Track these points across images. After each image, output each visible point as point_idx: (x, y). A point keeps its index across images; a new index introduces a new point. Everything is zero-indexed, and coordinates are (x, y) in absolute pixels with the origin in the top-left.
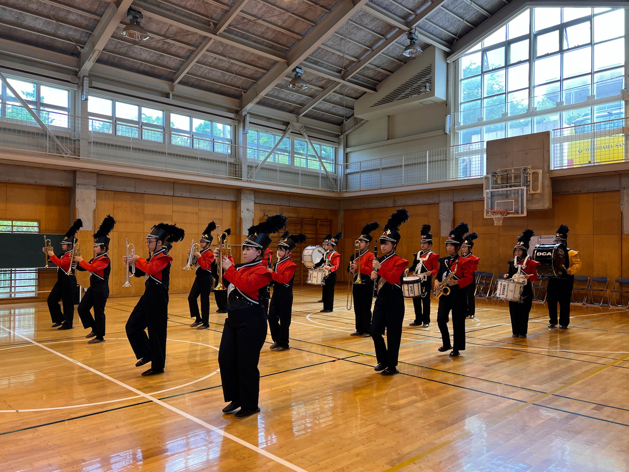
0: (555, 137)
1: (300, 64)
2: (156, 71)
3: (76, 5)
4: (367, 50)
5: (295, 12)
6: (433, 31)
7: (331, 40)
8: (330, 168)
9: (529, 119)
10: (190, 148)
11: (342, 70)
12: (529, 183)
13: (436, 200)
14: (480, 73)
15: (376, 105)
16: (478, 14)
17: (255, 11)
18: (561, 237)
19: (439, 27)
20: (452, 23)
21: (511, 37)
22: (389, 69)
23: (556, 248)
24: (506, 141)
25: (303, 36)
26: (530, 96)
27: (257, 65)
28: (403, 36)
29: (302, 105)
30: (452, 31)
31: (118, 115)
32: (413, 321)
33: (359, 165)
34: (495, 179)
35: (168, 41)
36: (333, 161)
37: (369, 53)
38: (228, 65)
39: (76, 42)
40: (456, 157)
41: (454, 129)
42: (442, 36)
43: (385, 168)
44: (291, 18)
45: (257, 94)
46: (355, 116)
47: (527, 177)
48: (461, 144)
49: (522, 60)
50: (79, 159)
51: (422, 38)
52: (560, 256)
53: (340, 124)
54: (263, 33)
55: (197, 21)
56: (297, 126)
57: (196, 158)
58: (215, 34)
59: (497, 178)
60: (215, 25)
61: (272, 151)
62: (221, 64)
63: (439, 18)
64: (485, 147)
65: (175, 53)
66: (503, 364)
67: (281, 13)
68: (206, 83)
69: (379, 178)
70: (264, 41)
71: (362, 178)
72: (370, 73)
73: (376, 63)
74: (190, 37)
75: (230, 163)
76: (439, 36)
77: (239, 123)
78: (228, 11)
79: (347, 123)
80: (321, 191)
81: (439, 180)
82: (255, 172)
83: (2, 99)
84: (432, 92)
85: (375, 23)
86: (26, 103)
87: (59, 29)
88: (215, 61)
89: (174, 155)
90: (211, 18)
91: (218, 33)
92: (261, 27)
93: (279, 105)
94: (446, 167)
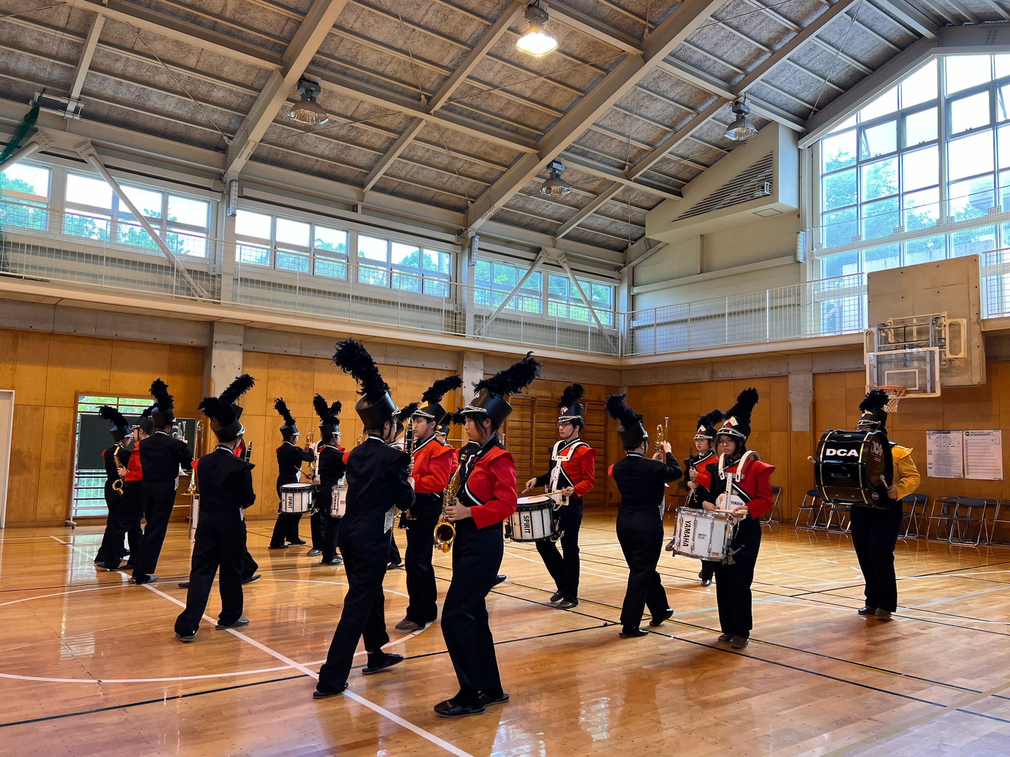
0: (988, 264)
1: (559, 156)
2: (338, 172)
3: (224, 75)
4: (666, 132)
5: (553, 76)
6: (775, 99)
7: (608, 118)
8: (605, 318)
9: (942, 236)
10: (387, 289)
11: (625, 165)
12: (943, 341)
13: (783, 370)
14: (855, 164)
15: (681, 218)
16: (850, 70)
17: (489, 77)
19: (785, 92)
20: (805, 85)
21: (906, 105)
22: (702, 161)
24: (900, 272)
25: (565, 113)
26: (943, 200)
28: (725, 109)
29: (562, 220)
30: (806, 99)
31: (279, 239)
33: (653, 314)
34: (884, 334)
35: (357, 125)
36: (610, 308)
37: (669, 136)
38: (448, 159)
39: (222, 131)
40: (816, 300)
41: (812, 255)
42: (790, 107)
43: (696, 319)
44: (546, 86)
45: (491, 205)
46: (647, 236)
47: (940, 332)
48: (825, 278)
49: (926, 141)
50: (220, 303)
51: (756, 111)
52: (876, 459)
53: (623, 250)
54: (501, 110)
55: (401, 93)
56: (553, 253)
57: (395, 304)
58: (428, 113)
59: (887, 334)
60: (429, 99)
61: (512, 293)
62: (436, 160)
63: (784, 79)
64: (865, 282)
65: (368, 144)
66: (903, 641)
67: (529, 79)
68: (414, 188)
69: (686, 334)
70: (503, 123)
71: (658, 334)
72: (671, 168)
73: (681, 151)
74: (389, 119)
75: (448, 312)
76: (784, 107)
77: (463, 249)
78: (449, 77)
79: (633, 248)
80: (591, 355)
81: (789, 337)
82: (485, 325)
83: (112, 216)
84: (773, 195)
85: (679, 89)
86: (146, 222)
87: (198, 112)
88: (428, 154)
89: (361, 298)
90: (423, 89)
91: (432, 112)
92: (499, 101)
93: (525, 221)
94: (799, 315)
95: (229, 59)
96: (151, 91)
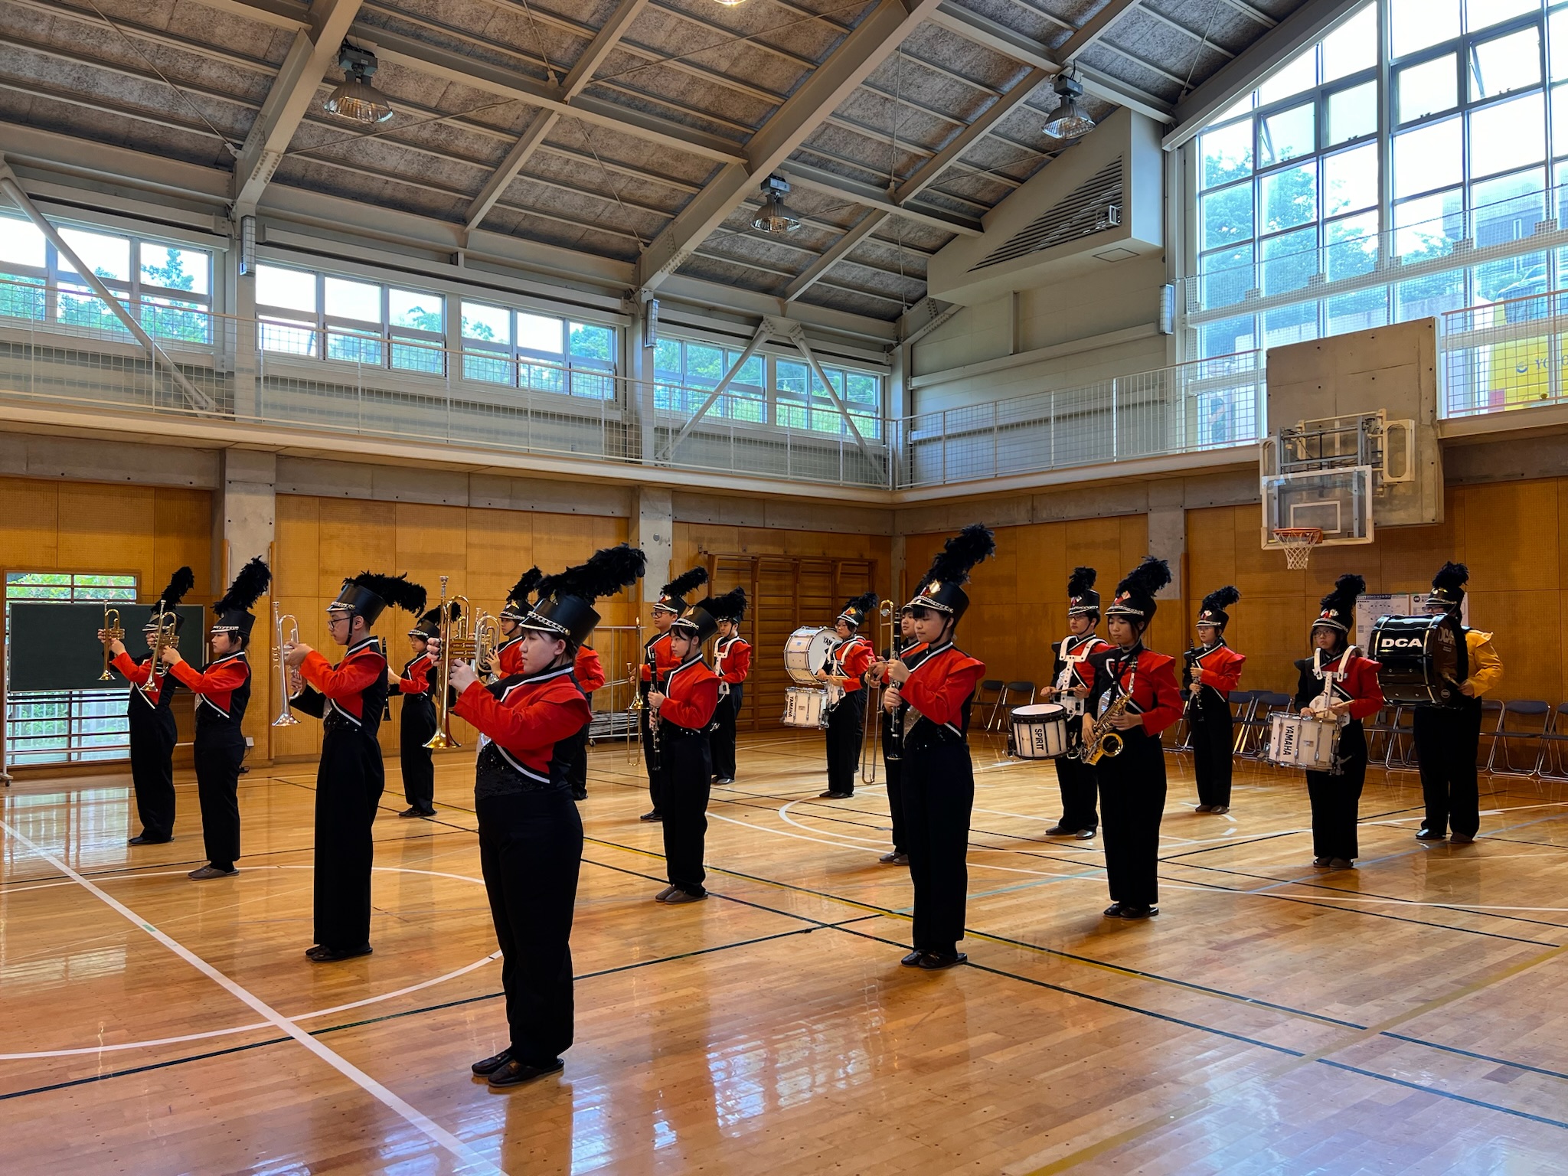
0: (1450, 333)
1: (780, 167)
2: (423, 200)
3: (217, 41)
4: (952, 127)
5: (762, 36)
6: (1123, 70)
7: (857, 105)
8: (868, 428)
9: (1381, 289)
10: (512, 388)
11: (890, 181)
12: (1379, 456)
13: (1140, 505)
14: (1251, 174)
15: (982, 265)
16: (1241, 20)
17: (659, 39)
18: (1445, 596)
19: (1140, 58)
20: (1172, 47)
21: (1330, 77)
22: (1013, 172)
23: (1435, 627)
24: (1318, 346)
25: (785, 97)
26: (1384, 229)
27: (675, 175)
28: (1045, 87)
29: (794, 272)
30: (1174, 69)
31: (330, 311)
32: (1055, 824)
33: (940, 420)
34: (1289, 447)
35: (448, 121)
36: (877, 412)
37: (958, 132)
38: (601, 176)
39: (222, 133)
40: (1191, 394)
41: (1184, 321)
42: (1149, 83)
43: (1007, 427)
44: (752, 53)
45: (676, 249)
46: (929, 296)
47: (1374, 441)
48: (1204, 357)
49: (1360, 135)
50: (234, 419)
51: (1093, 90)
52: (1446, 649)
53: (894, 317)
54: (682, 93)
55: (515, 68)
56: (781, 325)
57: (522, 412)
58: (561, 100)
59: (1295, 444)
60: (561, 77)
61: (717, 390)
62: (582, 177)
63: (1136, 37)
64: (1264, 365)
65: (467, 153)
66: (1266, 941)
67: (725, 41)
68: (549, 224)
69: (992, 451)
70: (686, 115)
71: (948, 451)
72: (965, 186)
73: (977, 158)
74: (500, 110)
75: (610, 424)
76: (1138, 82)
77: (634, 321)
78: (591, 41)
79: (911, 315)
80: (844, 487)
81: (1146, 454)
82: (671, 444)
83: (47, 279)
84: (1123, 226)
85: (970, 56)
86: (102, 285)
87: (180, 103)
88: (568, 168)
89: (466, 404)
90: (550, 61)
91: (568, 98)
92: (677, 79)
93: (735, 274)
94: (1162, 418)
95: (223, 13)
96: (99, 70)
